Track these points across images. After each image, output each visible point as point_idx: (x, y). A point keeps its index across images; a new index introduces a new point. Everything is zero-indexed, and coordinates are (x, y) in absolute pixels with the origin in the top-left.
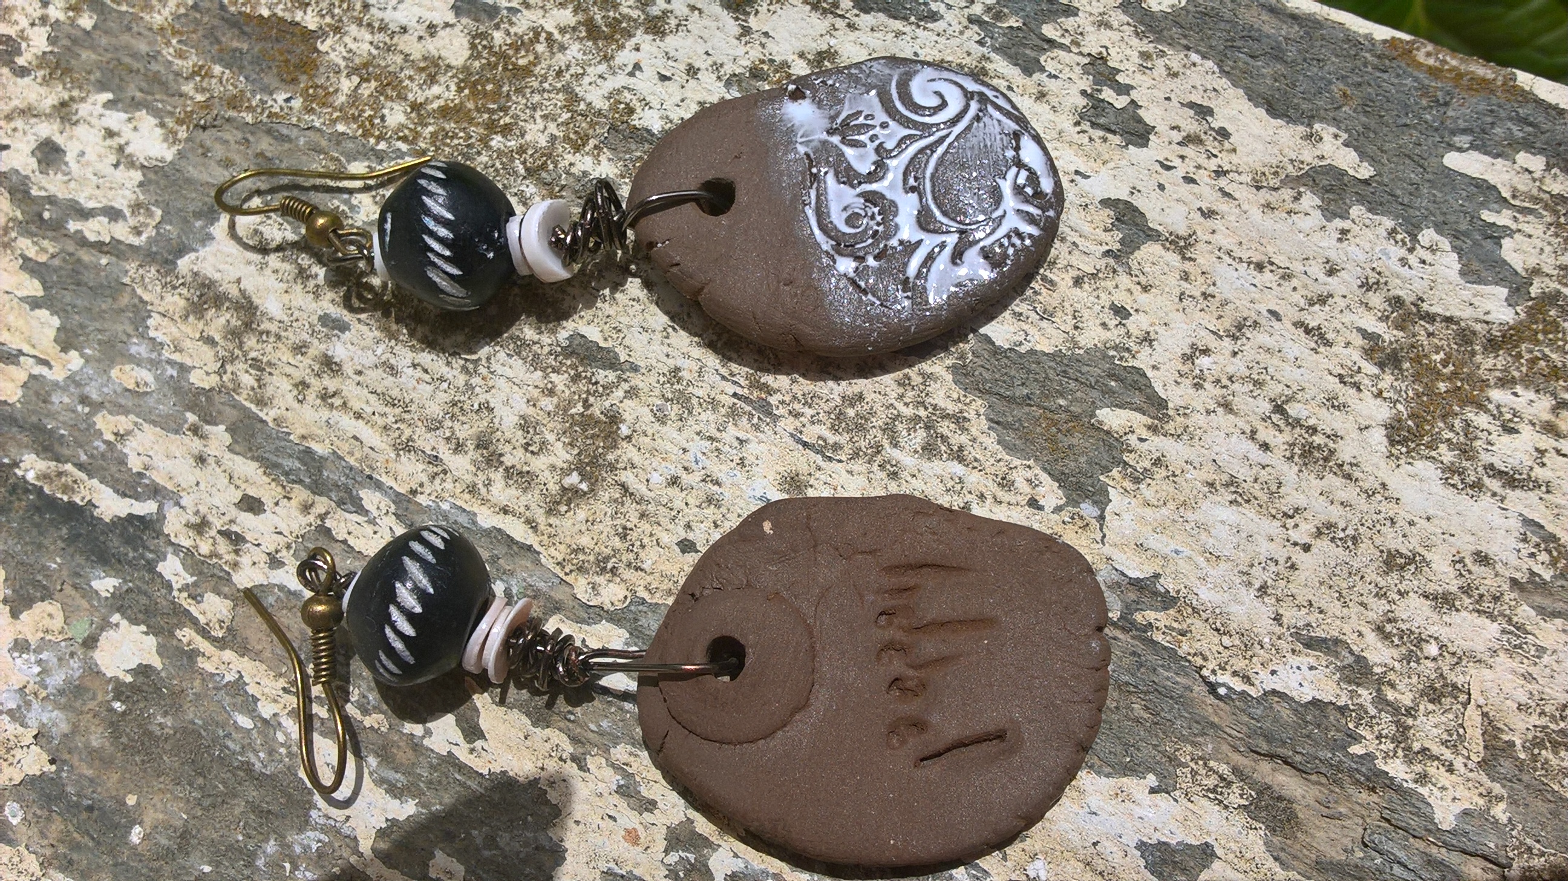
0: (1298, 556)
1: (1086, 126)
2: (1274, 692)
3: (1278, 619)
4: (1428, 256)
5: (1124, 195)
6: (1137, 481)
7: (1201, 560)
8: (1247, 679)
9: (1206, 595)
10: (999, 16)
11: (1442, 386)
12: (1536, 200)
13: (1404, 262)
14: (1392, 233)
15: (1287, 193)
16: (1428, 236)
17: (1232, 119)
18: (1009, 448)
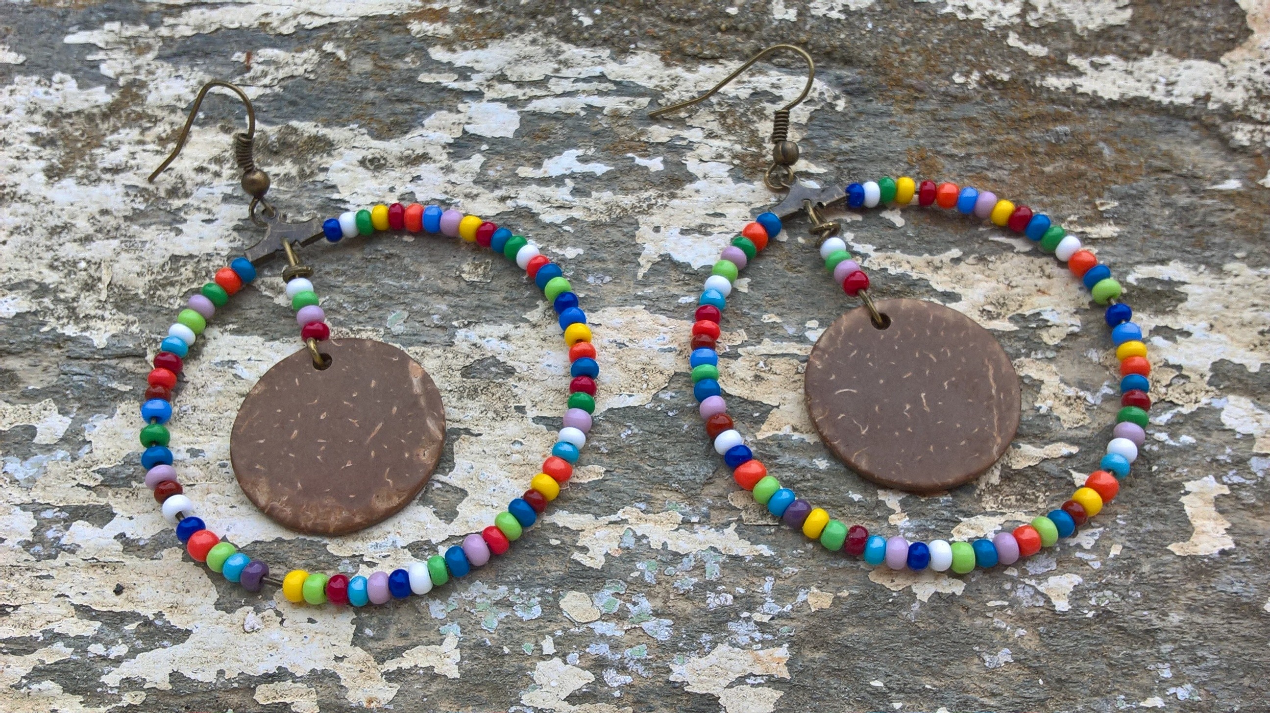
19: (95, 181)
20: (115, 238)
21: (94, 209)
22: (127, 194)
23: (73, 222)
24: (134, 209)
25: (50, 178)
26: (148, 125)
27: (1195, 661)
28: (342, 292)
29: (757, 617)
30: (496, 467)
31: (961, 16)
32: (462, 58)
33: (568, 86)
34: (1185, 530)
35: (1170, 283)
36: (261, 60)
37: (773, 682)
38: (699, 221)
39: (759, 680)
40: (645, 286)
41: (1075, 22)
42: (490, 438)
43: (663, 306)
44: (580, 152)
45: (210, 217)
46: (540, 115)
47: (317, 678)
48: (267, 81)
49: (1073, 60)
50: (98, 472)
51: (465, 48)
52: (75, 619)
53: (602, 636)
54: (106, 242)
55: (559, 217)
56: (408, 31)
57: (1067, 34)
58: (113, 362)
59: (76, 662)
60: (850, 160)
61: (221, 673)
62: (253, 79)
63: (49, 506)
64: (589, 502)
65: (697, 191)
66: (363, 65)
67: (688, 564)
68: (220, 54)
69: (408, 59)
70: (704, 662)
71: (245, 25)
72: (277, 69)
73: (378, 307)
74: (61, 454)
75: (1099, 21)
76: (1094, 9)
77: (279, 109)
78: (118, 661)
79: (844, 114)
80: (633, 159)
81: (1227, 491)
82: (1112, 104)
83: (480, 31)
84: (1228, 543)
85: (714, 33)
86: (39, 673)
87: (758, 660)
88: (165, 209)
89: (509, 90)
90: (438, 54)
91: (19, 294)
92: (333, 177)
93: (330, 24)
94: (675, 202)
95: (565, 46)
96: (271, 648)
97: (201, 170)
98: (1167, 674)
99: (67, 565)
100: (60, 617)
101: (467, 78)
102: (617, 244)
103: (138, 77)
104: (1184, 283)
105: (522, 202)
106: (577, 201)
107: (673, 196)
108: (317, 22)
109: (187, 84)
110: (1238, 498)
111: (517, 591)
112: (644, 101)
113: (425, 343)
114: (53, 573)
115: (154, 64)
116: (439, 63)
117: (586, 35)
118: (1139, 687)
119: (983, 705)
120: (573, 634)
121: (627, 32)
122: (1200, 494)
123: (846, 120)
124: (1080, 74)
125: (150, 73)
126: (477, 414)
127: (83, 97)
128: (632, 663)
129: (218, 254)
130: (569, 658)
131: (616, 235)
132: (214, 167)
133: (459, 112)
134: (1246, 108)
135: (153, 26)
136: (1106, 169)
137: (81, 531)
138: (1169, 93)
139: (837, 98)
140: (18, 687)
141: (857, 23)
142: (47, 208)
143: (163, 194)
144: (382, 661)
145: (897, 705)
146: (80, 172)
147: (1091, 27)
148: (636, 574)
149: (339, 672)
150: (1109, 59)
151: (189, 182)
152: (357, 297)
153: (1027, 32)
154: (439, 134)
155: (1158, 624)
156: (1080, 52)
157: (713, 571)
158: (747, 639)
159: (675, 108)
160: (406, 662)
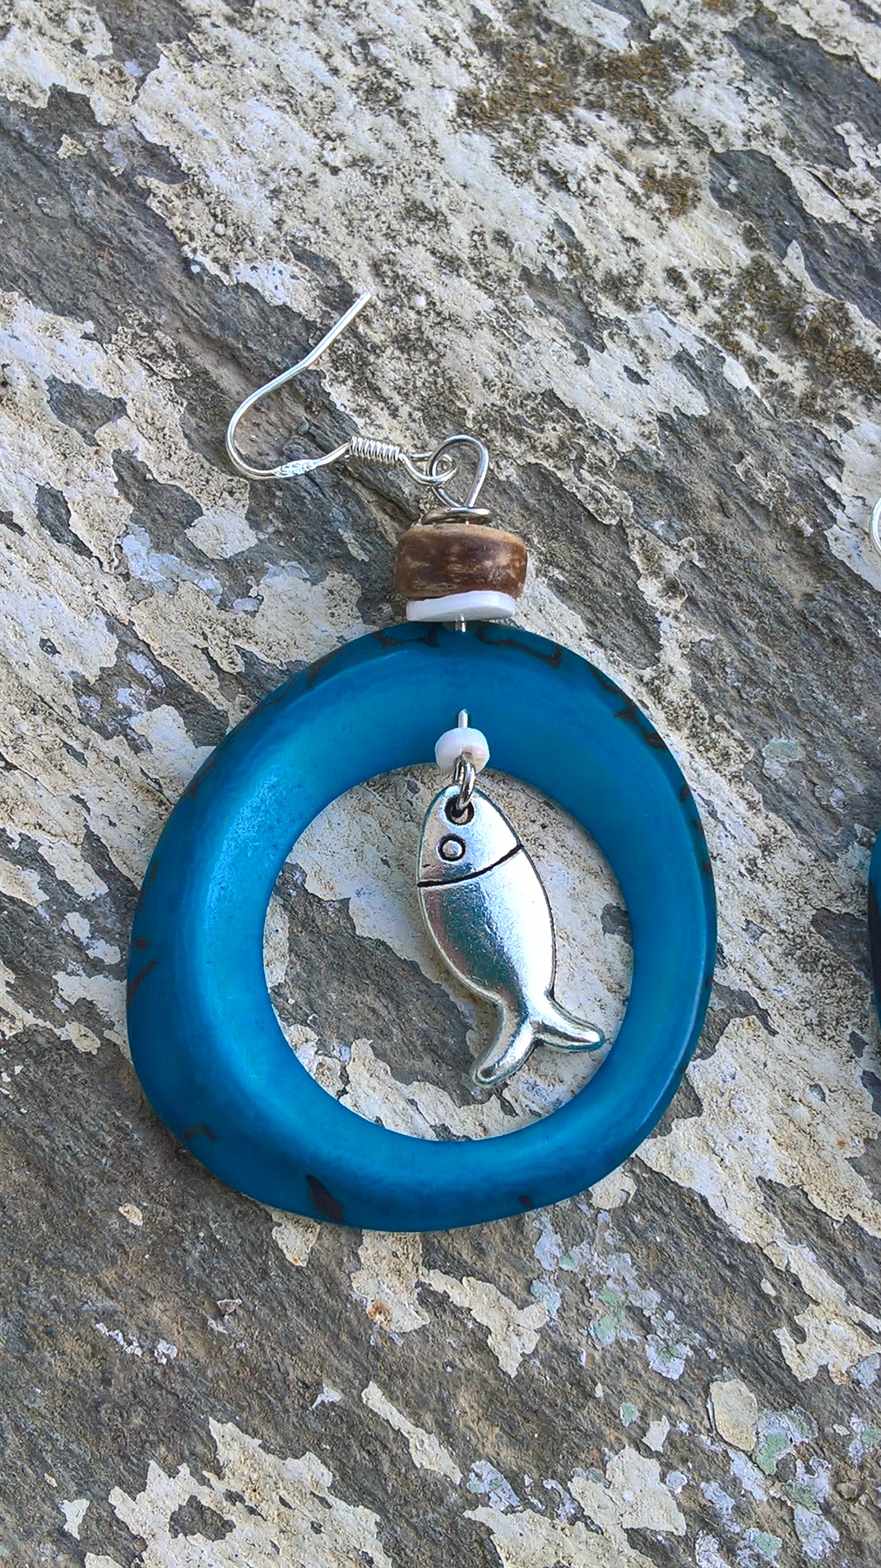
19: (520, 174)
20: (490, 293)
21: (492, 221)
22: (551, 238)
23: (451, 218)
24: (545, 269)
25: (460, 113)
26: (649, 137)
28: (737, 645)
30: (765, 1103)
42: (786, 1051)
45: (639, 370)
48: (861, 206)
53: (736, 1481)
54: (474, 290)
58: (364, 494)
59: (38, 920)
62: (845, 185)
64: (854, 1269)
73: (770, 710)
74: (211, 582)
77: (848, 268)
78: (95, 967)
88: (586, 306)
97: (674, 277)
99: (117, 761)
100: (59, 831)
103: (686, 45)
109: (746, 115)
111: (670, 1316)
114: (90, 756)
125: (706, 52)
126: (793, 1000)
128: (748, 1552)
129: (613, 442)
130: (672, 1475)
132: (695, 289)
142: (428, 163)
143: (598, 276)
146: (508, 140)
148: (841, 1430)
151: (647, 284)
152: (753, 671)
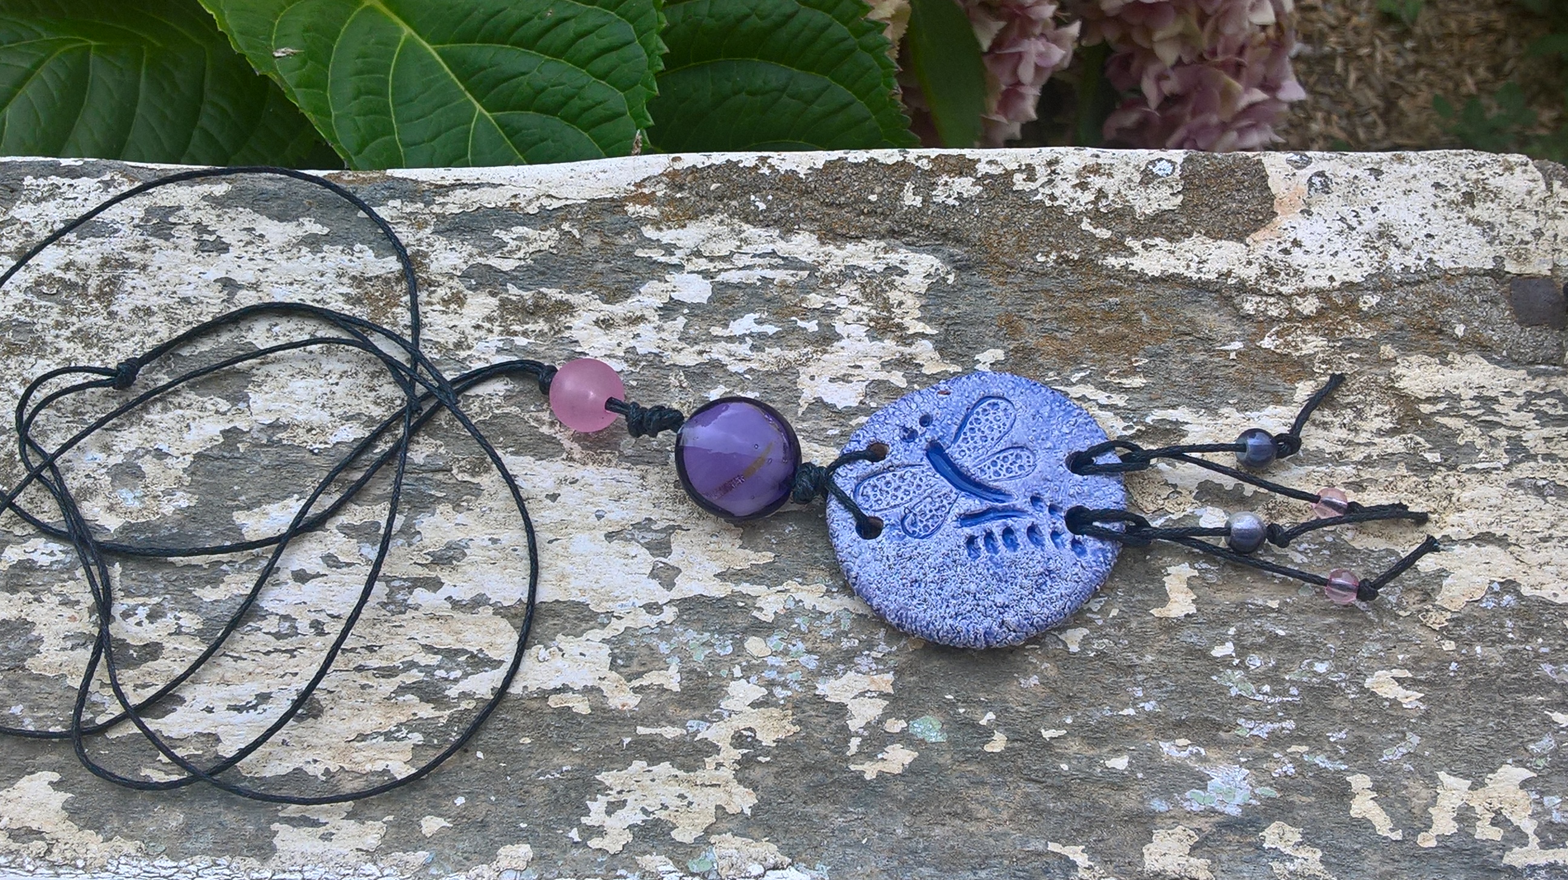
0: (334, 388)
1: (200, 253)
2: (338, 443)
3: (332, 415)
4: (360, 255)
5: (224, 275)
6: (260, 386)
7: (294, 406)
8: (326, 443)
9: (300, 418)
10: (148, 221)
11: (381, 304)
12: (402, 218)
13: (351, 261)
14: (343, 251)
15: (295, 251)
16: (358, 247)
17: (264, 229)
18: (202, 395)
27: (1159, 687)
29: (874, 654)
31: (1048, 203)
32: (667, 236)
33: (747, 260)
34: (1163, 599)
35: (1177, 422)
36: (514, 236)
37: (883, 695)
38: (843, 372)
39: (874, 694)
40: (804, 421)
41: (1136, 208)
43: (816, 436)
44: (757, 316)
46: (727, 285)
47: (588, 690)
49: (1129, 242)
50: (428, 554)
51: (670, 228)
52: (423, 654)
55: (741, 367)
56: (626, 212)
57: (1128, 218)
60: (956, 324)
61: (525, 687)
63: (395, 578)
65: (843, 348)
66: (593, 241)
67: (829, 619)
68: (482, 230)
69: (626, 236)
70: (838, 683)
71: (500, 205)
72: (528, 244)
75: (1155, 206)
76: (1152, 196)
79: (953, 287)
80: (796, 322)
81: (1196, 573)
82: (1154, 279)
83: (680, 213)
84: (1193, 610)
85: (858, 215)
86: (403, 689)
87: (873, 681)
89: (703, 264)
90: (649, 232)
91: (355, 424)
92: (575, 334)
93: (566, 206)
94: (826, 356)
95: (745, 226)
96: (557, 672)
98: (1140, 694)
101: (672, 254)
102: (783, 389)
104: (1187, 423)
105: (715, 356)
106: (755, 355)
107: (825, 352)
108: (556, 204)
110: (1203, 579)
112: (805, 274)
113: (649, 463)
115: (433, 238)
116: (650, 239)
117: (761, 217)
118: (1120, 702)
119: (1017, 711)
120: (754, 665)
121: (792, 215)
122: (1178, 576)
123: (956, 290)
124: (1133, 254)
127: (380, 264)
131: (783, 381)
133: (666, 281)
134: (1257, 282)
135: (427, 204)
136: (1144, 333)
137: (421, 595)
138: (1199, 270)
139: (948, 273)
140: (389, 699)
141: (967, 209)
144: (630, 681)
145: (962, 711)
147: (1147, 212)
149: (602, 687)
150: (1157, 240)
153: (1097, 218)
154: (652, 299)
155: (1138, 662)
156: (1135, 235)
157: (846, 624)
158: (866, 669)
159: (826, 280)
160: (645, 681)
